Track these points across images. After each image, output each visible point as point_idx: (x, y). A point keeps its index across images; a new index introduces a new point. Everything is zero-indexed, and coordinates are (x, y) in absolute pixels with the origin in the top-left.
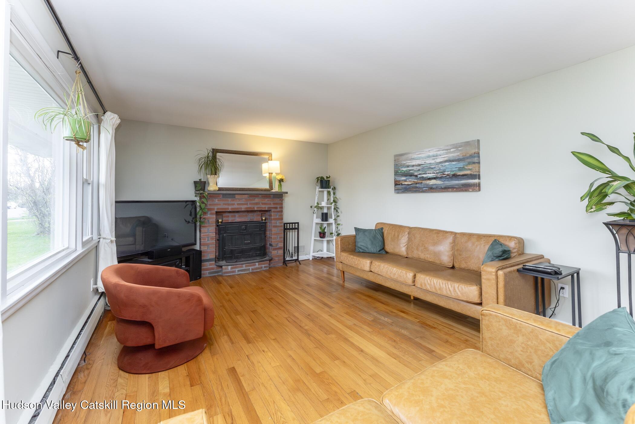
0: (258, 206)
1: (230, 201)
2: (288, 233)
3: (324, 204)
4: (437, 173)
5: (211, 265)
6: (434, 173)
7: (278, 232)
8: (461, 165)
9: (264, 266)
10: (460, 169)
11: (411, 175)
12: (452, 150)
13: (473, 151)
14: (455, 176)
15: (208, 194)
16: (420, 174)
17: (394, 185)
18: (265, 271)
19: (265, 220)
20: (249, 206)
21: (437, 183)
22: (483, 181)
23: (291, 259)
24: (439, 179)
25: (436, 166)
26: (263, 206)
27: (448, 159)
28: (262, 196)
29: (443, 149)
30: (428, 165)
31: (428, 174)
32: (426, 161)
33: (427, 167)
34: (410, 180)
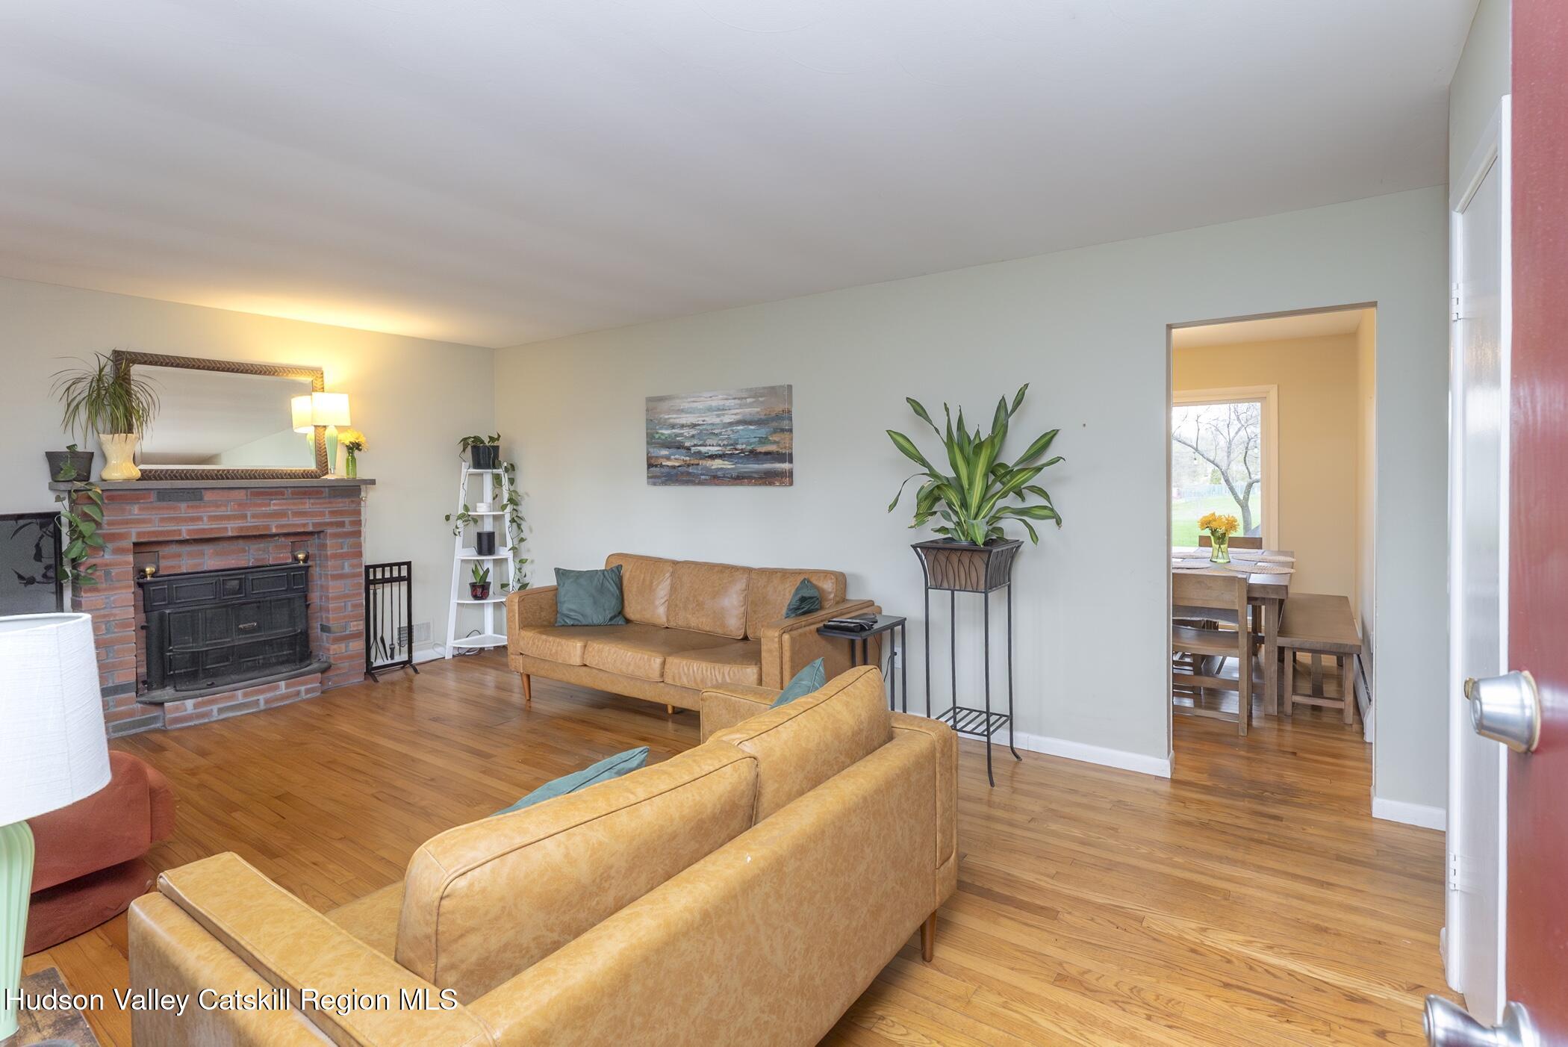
0: (284, 521)
1: (183, 509)
2: (379, 592)
3: (482, 509)
4: (724, 445)
5: (120, 702)
6: (720, 446)
7: (347, 592)
8: (762, 432)
9: (306, 687)
10: (763, 441)
11: (680, 446)
12: (749, 400)
13: (779, 408)
14: (754, 455)
15: (102, 490)
16: (695, 445)
17: (646, 466)
18: (309, 701)
19: (305, 560)
20: (250, 522)
21: (725, 467)
22: (798, 466)
23: (390, 662)
24: (729, 458)
25: (722, 431)
26: (300, 521)
27: (741, 418)
28: (293, 494)
29: (734, 396)
30: (709, 427)
31: (710, 446)
32: (705, 419)
33: (707, 430)
34: (677, 456)
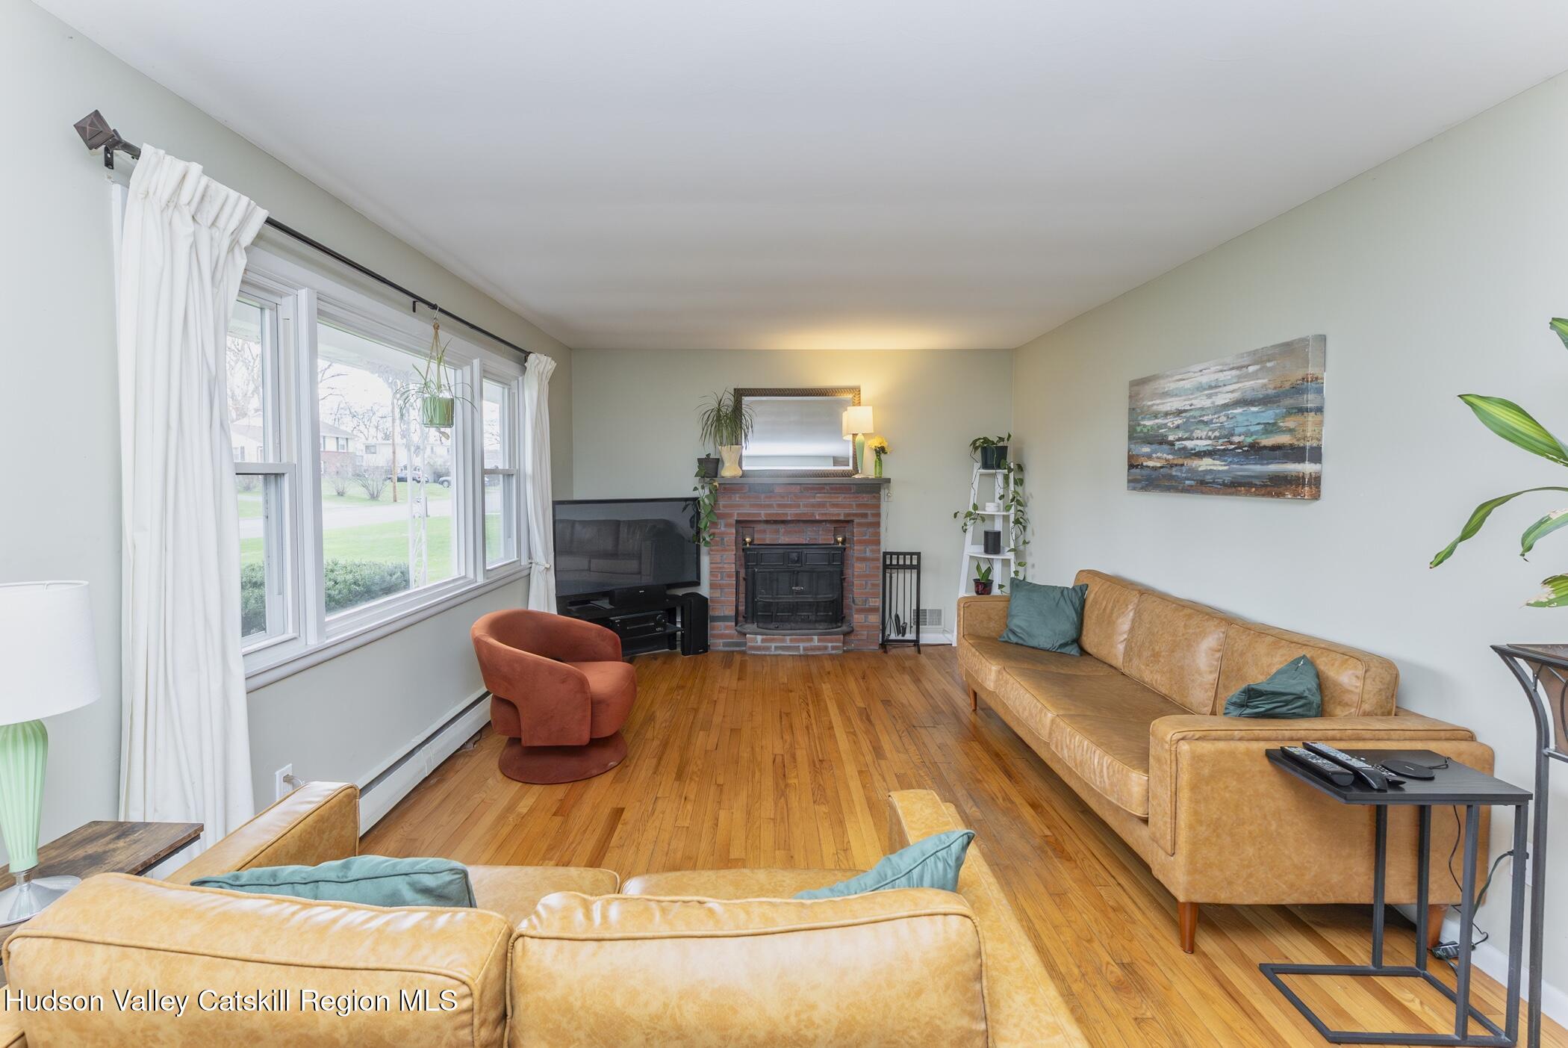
0: (825, 510)
1: (762, 498)
2: (894, 576)
3: (990, 509)
4: (1215, 437)
5: (727, 627)
6: (1209, 438)
8: (1269, 415)
9: (832, 644)
10: (1270, 428)
11: (1162, 441)
12: (1251, 369)
13: (1299, 375)
14: (1256, 451)
15: (719, 484)
16: (1180, 439)
17: (1127, 467)
18: (832, 657)
19: (843, 542)
20: (802, 510)
21: (1215, 468)
22: (1328, 469)
23: (900, 638)
24: (1221, 456)
25: (1213, 417)
26: (835, 511)
27: (1241, 396)
28: (832, 489)
29: (1231, 366)
30: (1197, 413)
31: (1197, 438)
32: (1193, 402)
33: (1195, 417)
34: (1159, 455)
